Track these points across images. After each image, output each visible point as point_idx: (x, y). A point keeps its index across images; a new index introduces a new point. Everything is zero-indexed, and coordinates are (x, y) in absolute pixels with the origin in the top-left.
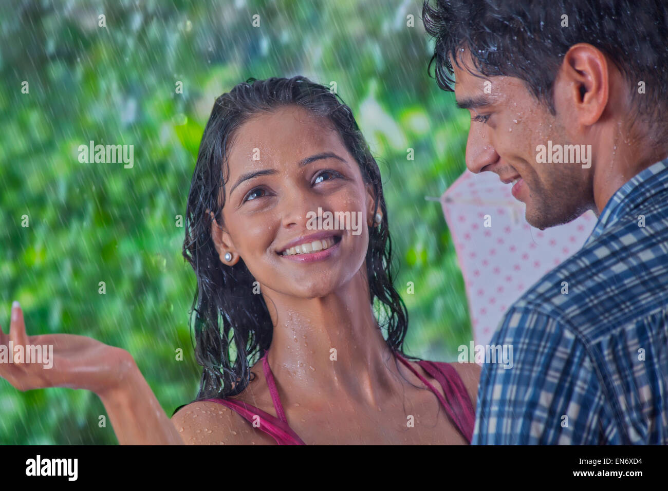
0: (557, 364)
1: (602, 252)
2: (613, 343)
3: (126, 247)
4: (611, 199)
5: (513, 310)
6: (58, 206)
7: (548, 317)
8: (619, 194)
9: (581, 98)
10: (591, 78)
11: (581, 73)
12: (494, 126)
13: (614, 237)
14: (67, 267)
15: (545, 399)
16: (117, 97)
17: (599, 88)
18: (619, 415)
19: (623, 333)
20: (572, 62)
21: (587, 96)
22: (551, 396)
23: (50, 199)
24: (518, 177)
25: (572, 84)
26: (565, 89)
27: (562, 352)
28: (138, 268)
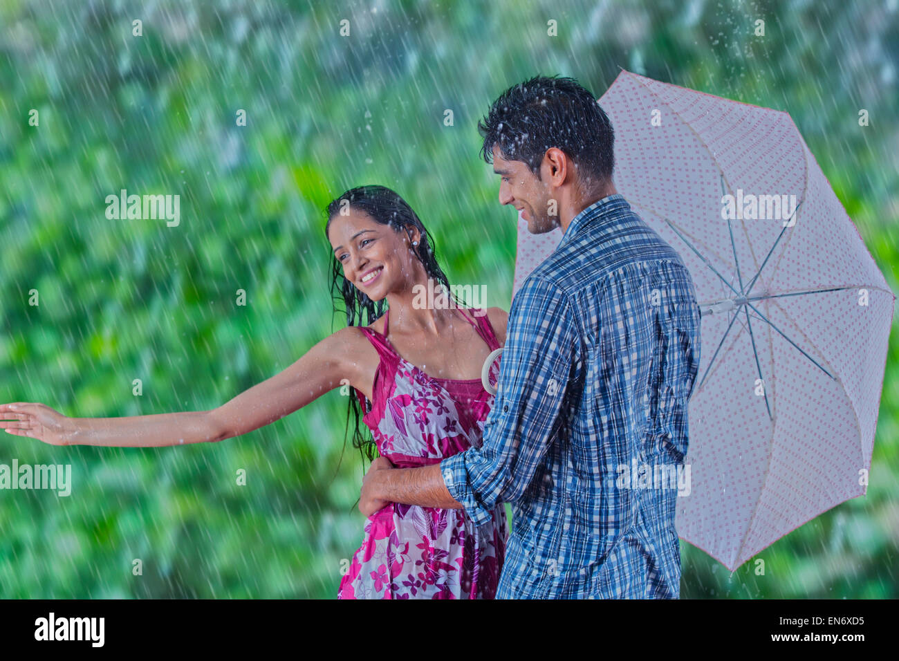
0: (552, 306)
1: (572, 249)
2: (580, 295)
3: (225, 333)
4: (572, 222)
5: (530, 279)
6: (133, 278)
7: (549, 283)
8: (576, 219)
9: (554, 174)
10: (558, 164)
11: (553, 161)
12: (511, 183)
13: (577, 242)
14: (147, 359)
15: (545, 324)
16: (213, 131)
17: (561, 170)
18: (581, 331)
19: (585, 290)
20: (549, 156)
21: (556, 173)
22: (548, 322)
23: (124, 268)
24: (523, 208)
25: (549, 167)
26: (546, 168)
27: (555, 300)
28: (242, 363)
